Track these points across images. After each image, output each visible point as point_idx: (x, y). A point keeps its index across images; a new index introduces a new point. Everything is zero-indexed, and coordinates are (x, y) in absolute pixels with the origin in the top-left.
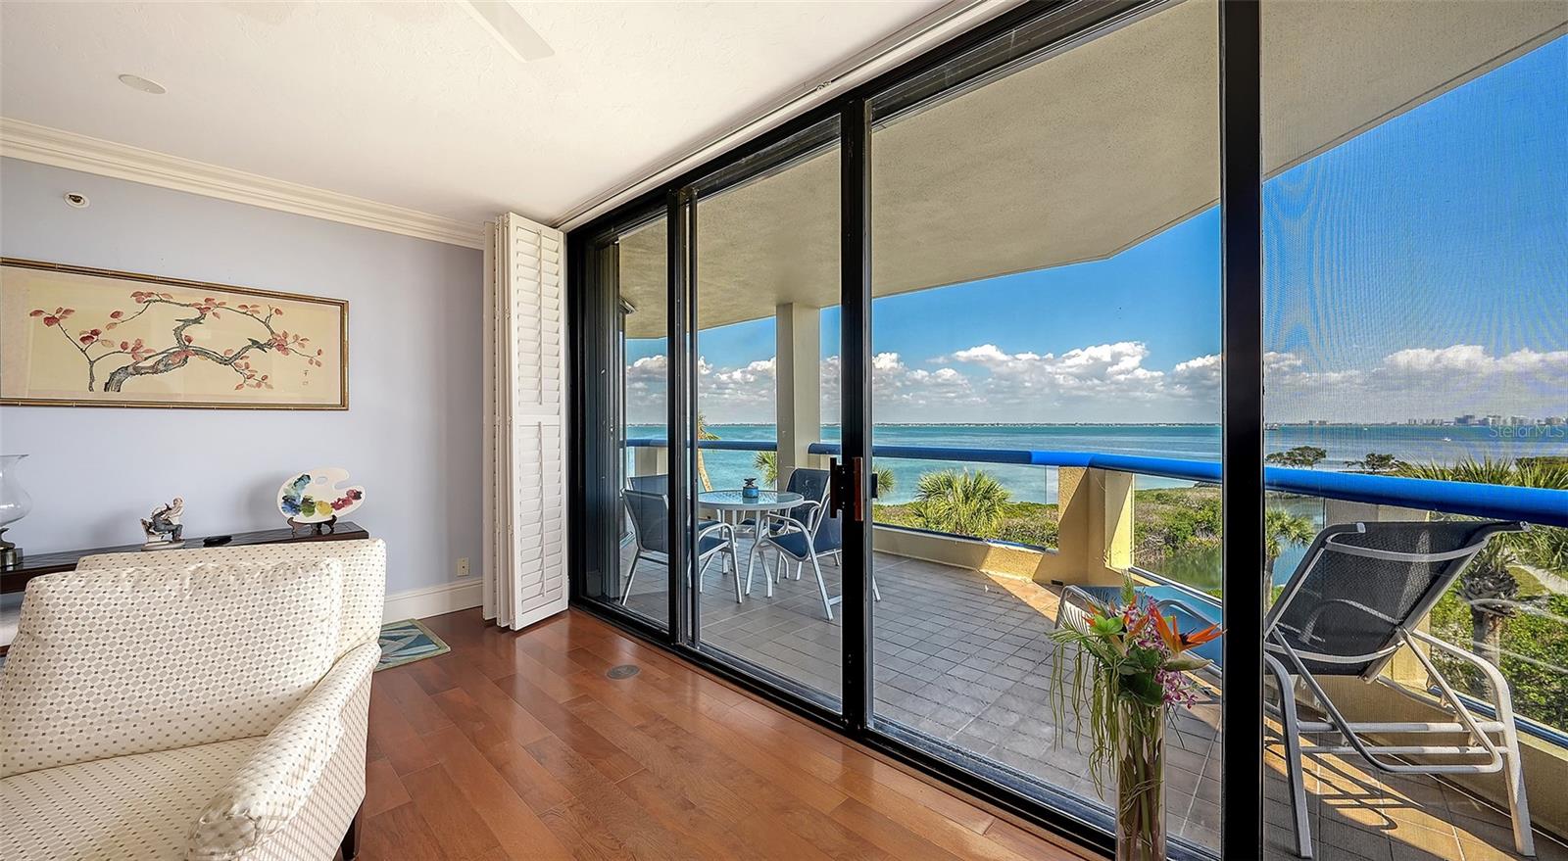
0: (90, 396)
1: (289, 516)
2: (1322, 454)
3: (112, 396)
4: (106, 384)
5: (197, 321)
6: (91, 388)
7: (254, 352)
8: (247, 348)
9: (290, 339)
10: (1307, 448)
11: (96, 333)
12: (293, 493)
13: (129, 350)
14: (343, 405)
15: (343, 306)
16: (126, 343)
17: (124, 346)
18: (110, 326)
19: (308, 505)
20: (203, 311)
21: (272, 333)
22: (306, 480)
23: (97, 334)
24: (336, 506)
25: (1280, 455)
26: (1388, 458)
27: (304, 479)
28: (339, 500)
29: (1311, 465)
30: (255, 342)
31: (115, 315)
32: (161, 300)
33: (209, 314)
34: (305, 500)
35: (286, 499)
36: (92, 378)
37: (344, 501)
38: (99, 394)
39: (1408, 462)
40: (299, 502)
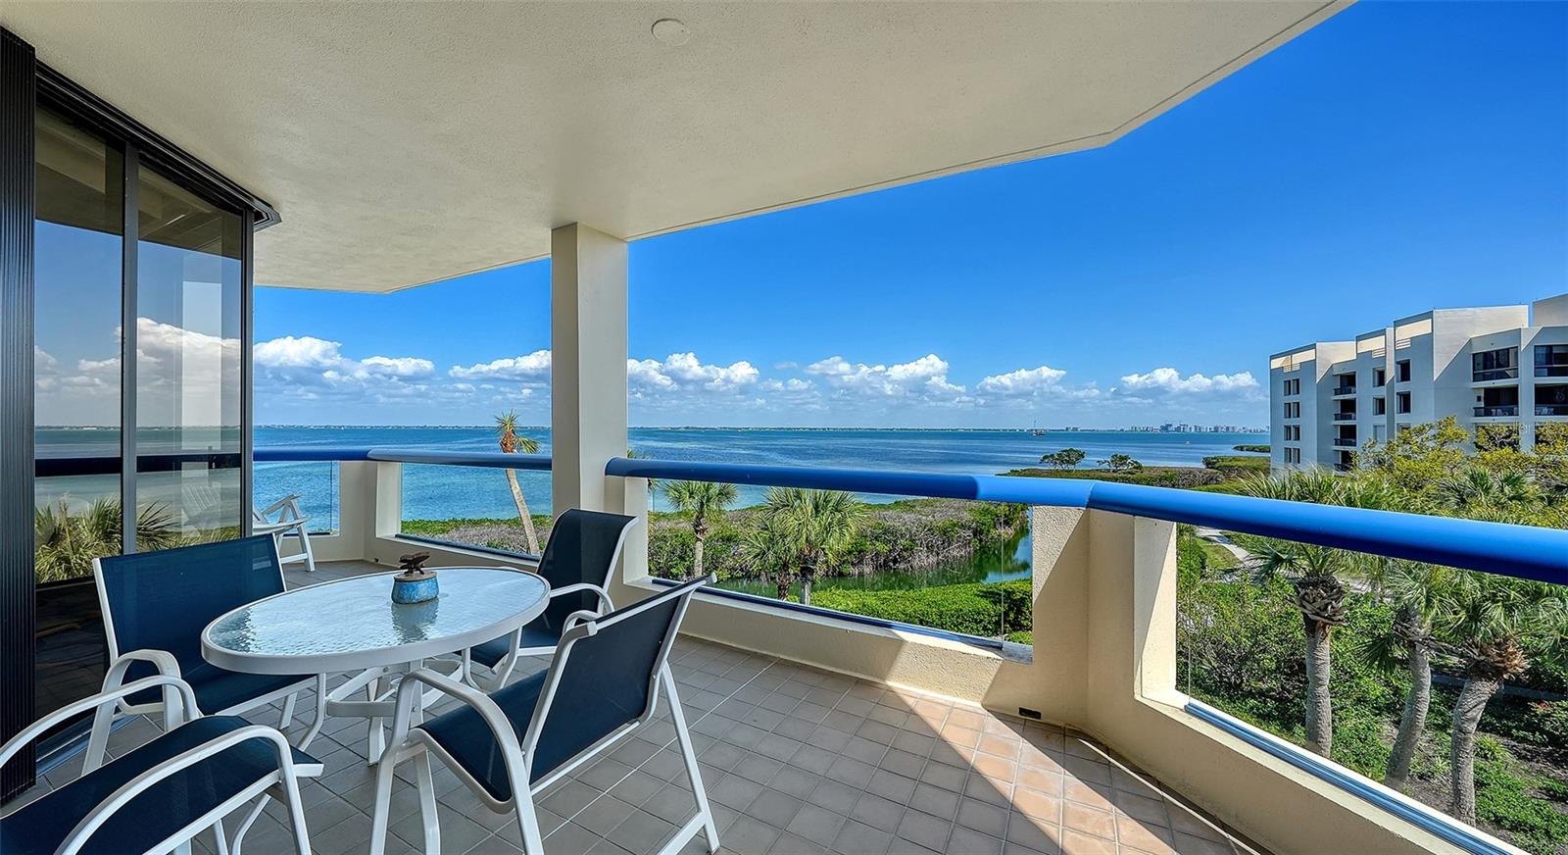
2: (1082, 456)
10: (1071, 450)
25: (1052, 456)
26: (1126, 458)
29: (1074, 464)
39: (1139, 461)
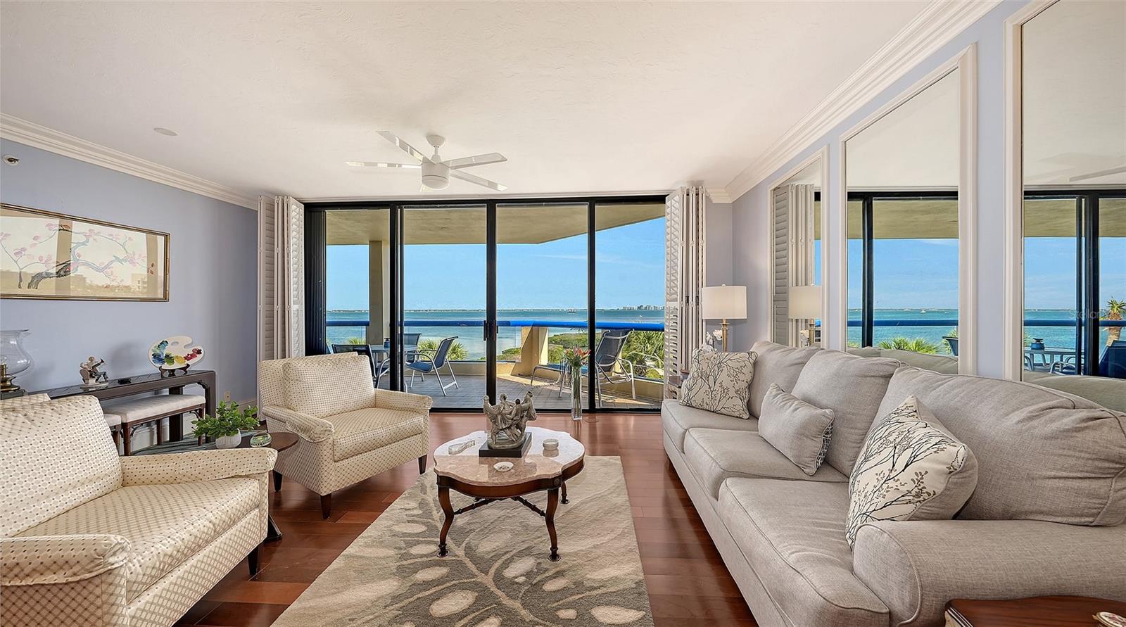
0: (19, 292)
1: (159, 365)
3: (32, 292)
4: (29, 284)
5: (84, 244)
6: (20, 287)
7: (116, 264)
8: (112, 262)
9: (136, 257)
11: (24, 249)
12: (158, 352)
13: (44, 262)
14: (166, 298)
15: (166, 236)
16: (42, 257)
17: (41, 258)
18: (31, 246)
19: (169, 358)
20: (87, 237)
21: (127, 252)
22: (166, 344)
23: (24, 251)
24: (187, 358)
27: (164, 343)
28: (188, 355)
30: (117, 258)
31: (36, 238)
32: (63, 230)
33: (91, 239)
34: (167, 356)
35: (154, 356)
36: (21, 281)
37: (191, 355)
38: (25, 291)
40: (163, 357)
